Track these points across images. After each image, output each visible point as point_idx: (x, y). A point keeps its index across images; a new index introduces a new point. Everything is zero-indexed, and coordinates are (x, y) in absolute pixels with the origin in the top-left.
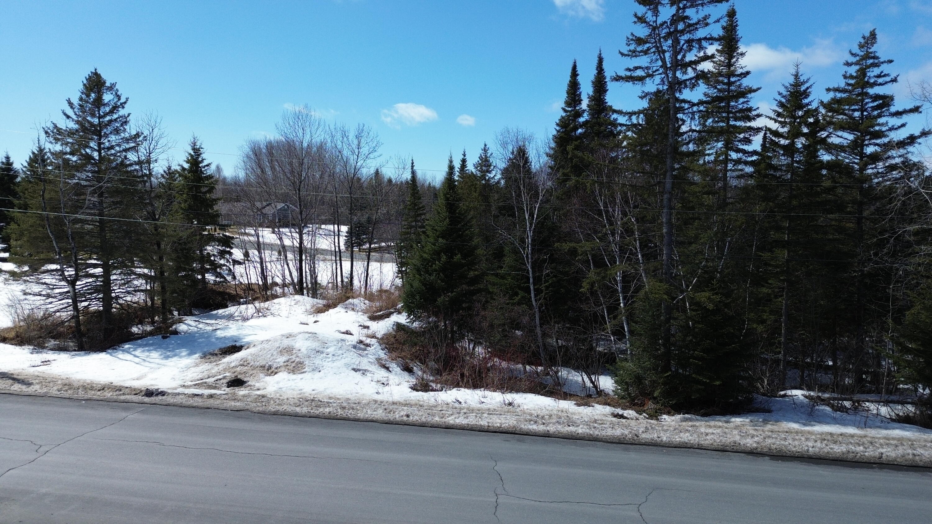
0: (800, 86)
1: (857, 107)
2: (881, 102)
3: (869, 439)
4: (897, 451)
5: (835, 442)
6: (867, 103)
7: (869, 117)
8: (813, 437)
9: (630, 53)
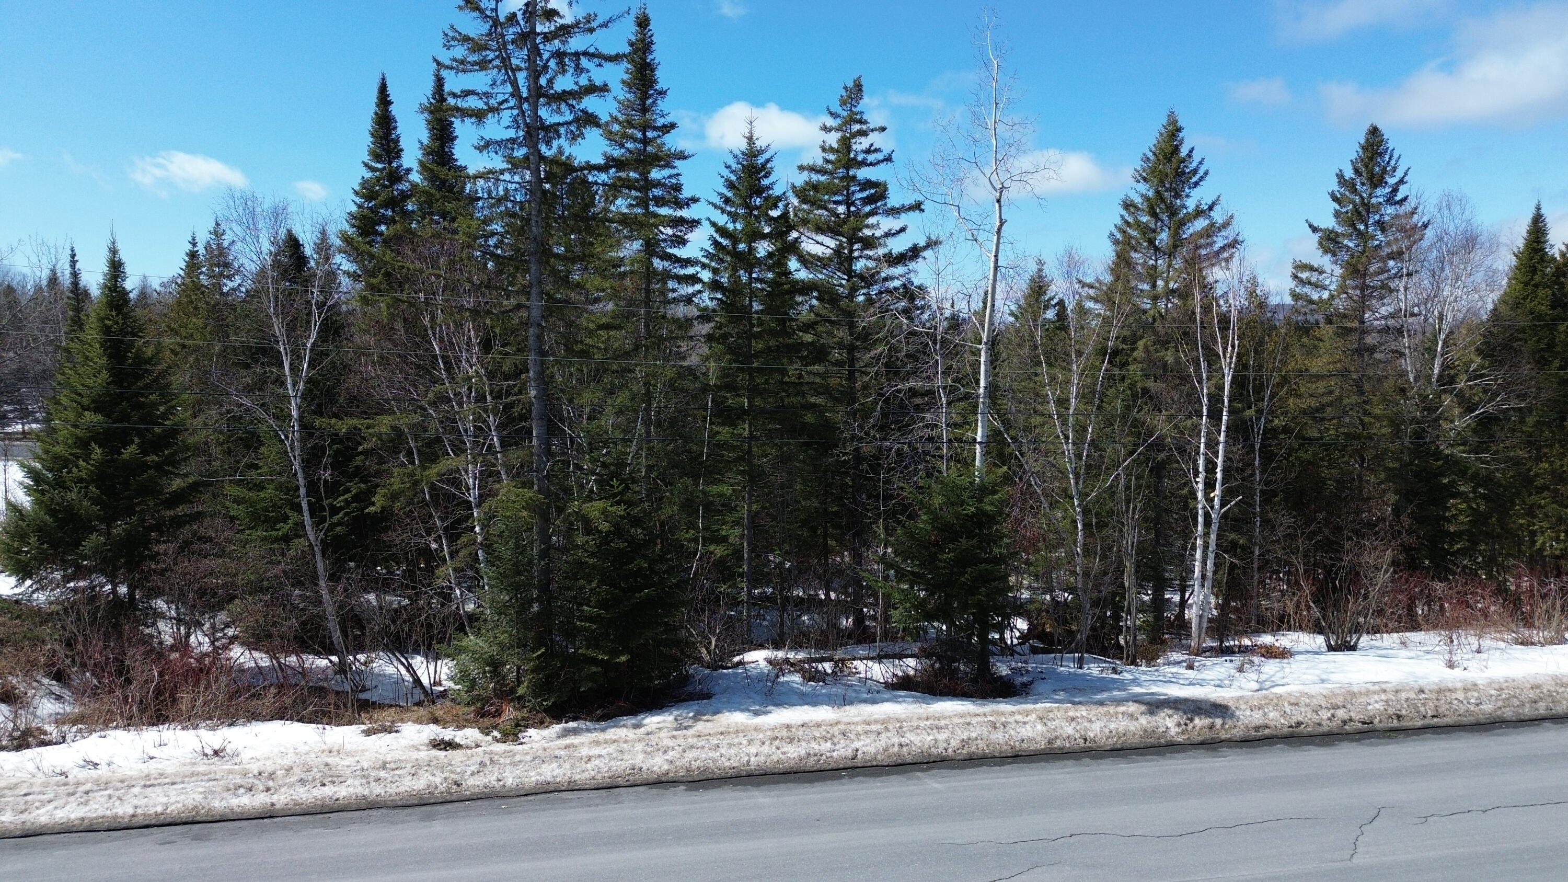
0: (755, 156)
1: (840, 198)
2: (872, 191)
3: (842, 727)
4: (878, 744)
5: (791, 740)
6: (853, 193)
7: (857, 215)
8: (761, 736)
9: (455, 64)
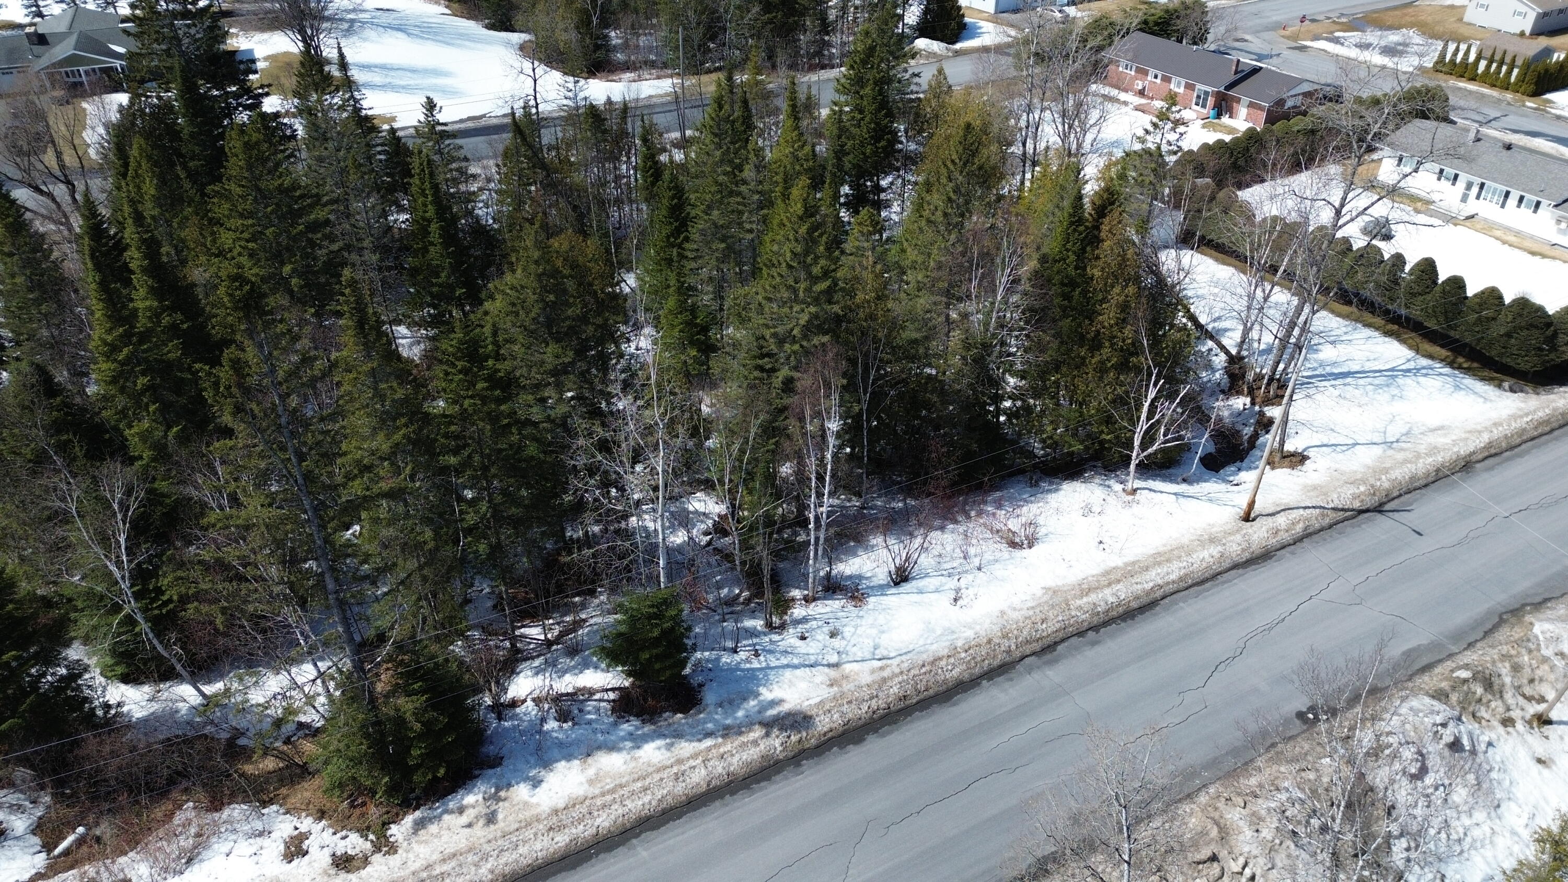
4: (610, 817)
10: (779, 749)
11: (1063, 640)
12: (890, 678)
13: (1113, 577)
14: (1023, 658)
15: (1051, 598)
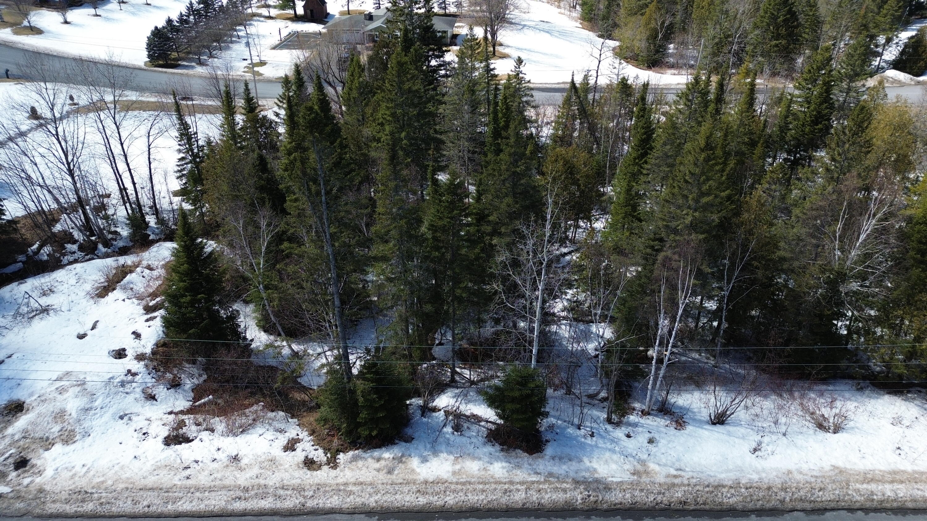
4: (456, 498)
10: (580, 501)
11: (833, 510)
12: (679, 486)
13: (898, 477)
14: (792, 510)
15: (836, 475)
